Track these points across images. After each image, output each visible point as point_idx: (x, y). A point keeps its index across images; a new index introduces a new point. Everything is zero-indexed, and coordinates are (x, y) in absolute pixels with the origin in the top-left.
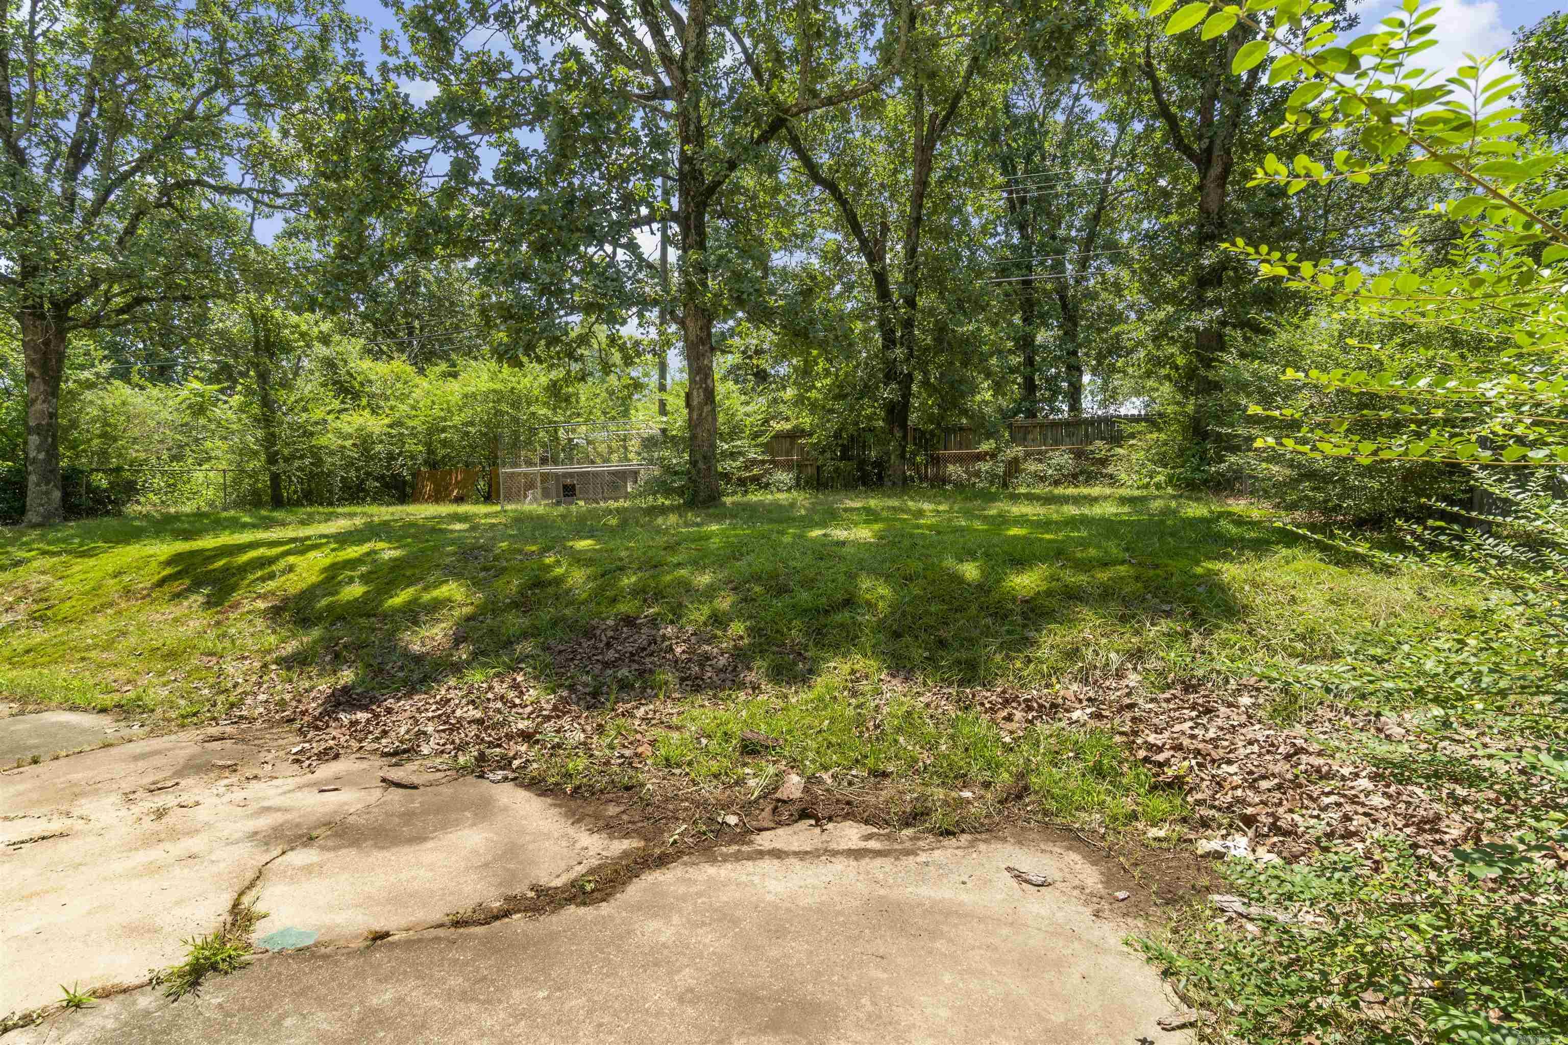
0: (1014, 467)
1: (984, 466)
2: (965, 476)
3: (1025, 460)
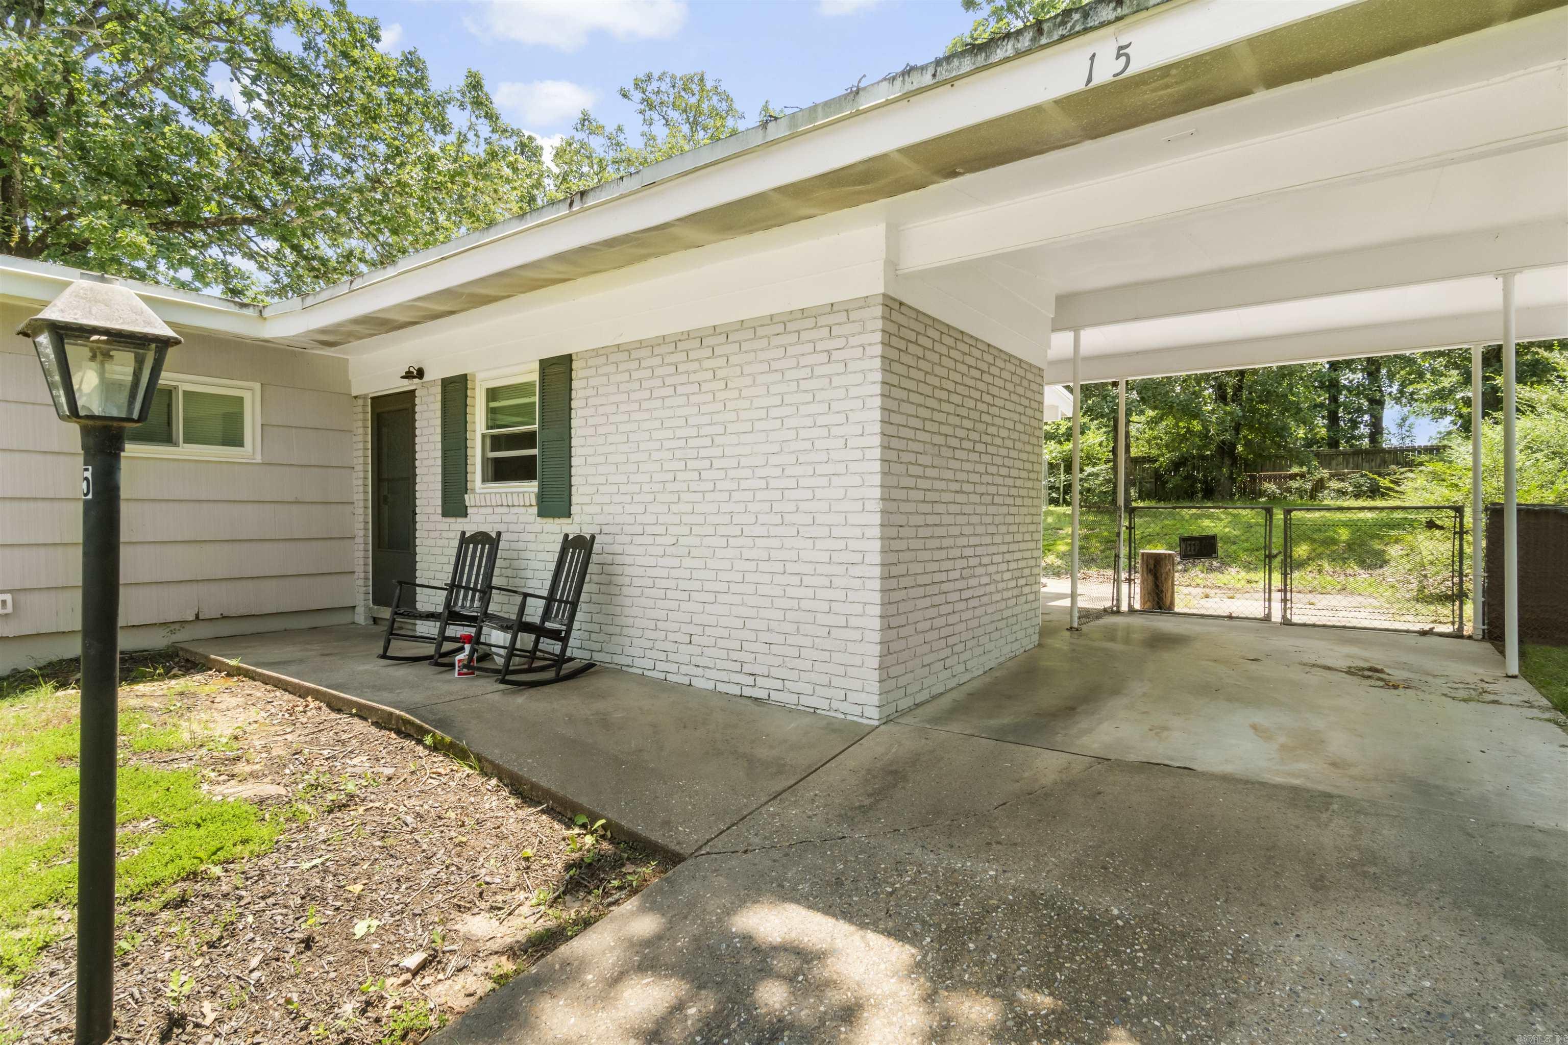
0: (1320, 485)
1: (1294, 484)
2: (1278, 491)
3: (1330, 479)
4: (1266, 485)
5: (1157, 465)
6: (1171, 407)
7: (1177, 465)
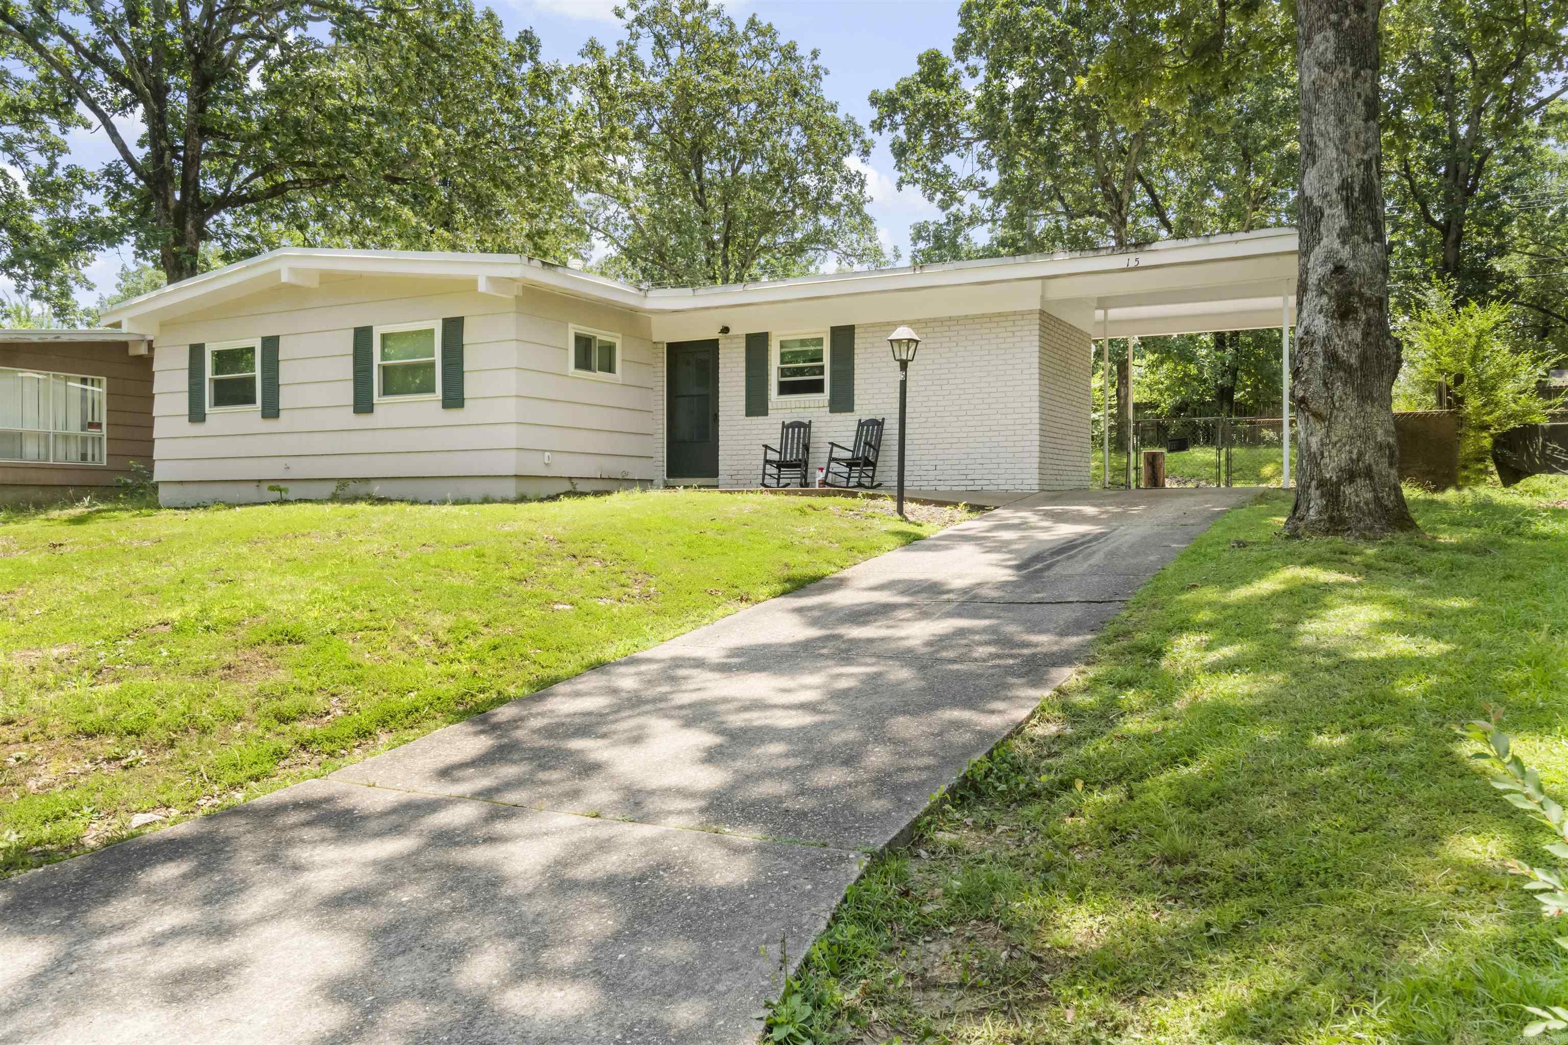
4: (1265, 432)
5: (1158, 411)
6: (1169, 352)
7: (1179, 409)
